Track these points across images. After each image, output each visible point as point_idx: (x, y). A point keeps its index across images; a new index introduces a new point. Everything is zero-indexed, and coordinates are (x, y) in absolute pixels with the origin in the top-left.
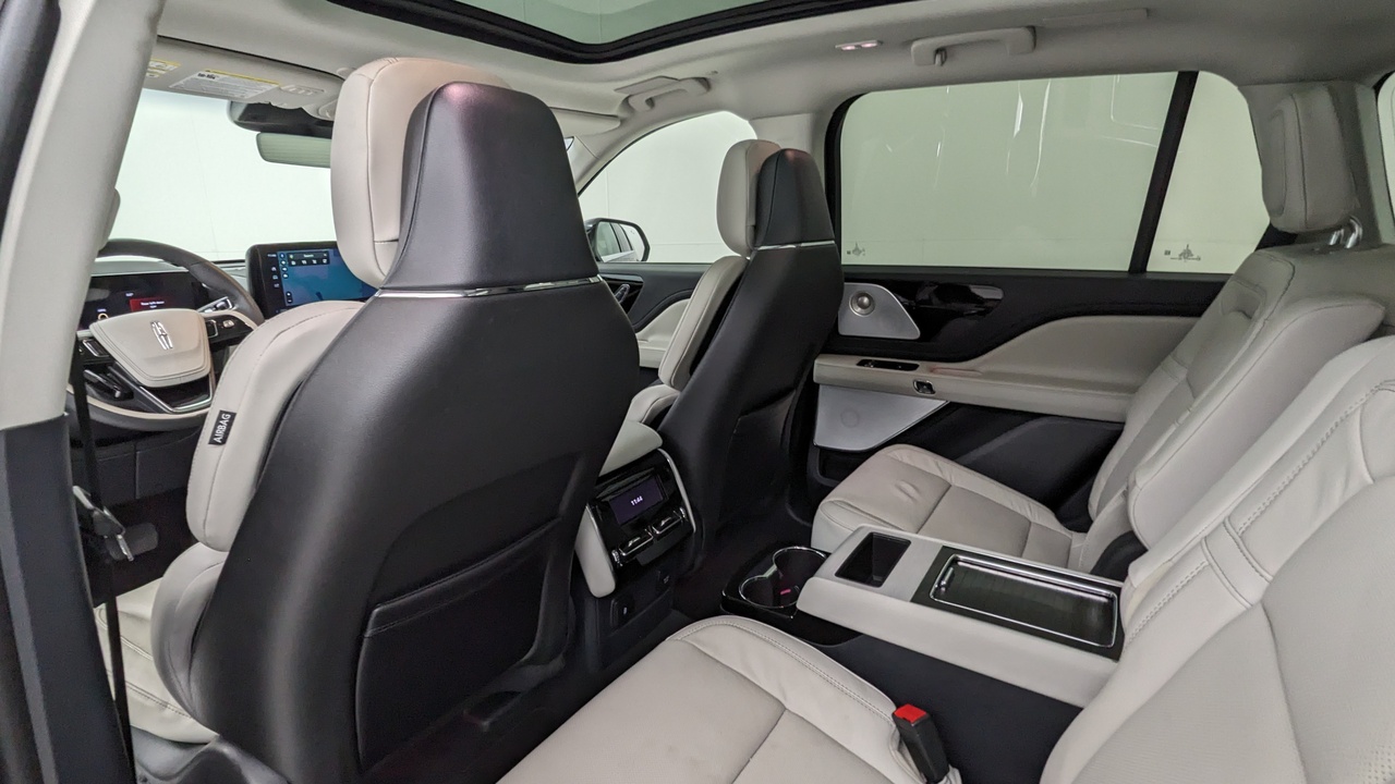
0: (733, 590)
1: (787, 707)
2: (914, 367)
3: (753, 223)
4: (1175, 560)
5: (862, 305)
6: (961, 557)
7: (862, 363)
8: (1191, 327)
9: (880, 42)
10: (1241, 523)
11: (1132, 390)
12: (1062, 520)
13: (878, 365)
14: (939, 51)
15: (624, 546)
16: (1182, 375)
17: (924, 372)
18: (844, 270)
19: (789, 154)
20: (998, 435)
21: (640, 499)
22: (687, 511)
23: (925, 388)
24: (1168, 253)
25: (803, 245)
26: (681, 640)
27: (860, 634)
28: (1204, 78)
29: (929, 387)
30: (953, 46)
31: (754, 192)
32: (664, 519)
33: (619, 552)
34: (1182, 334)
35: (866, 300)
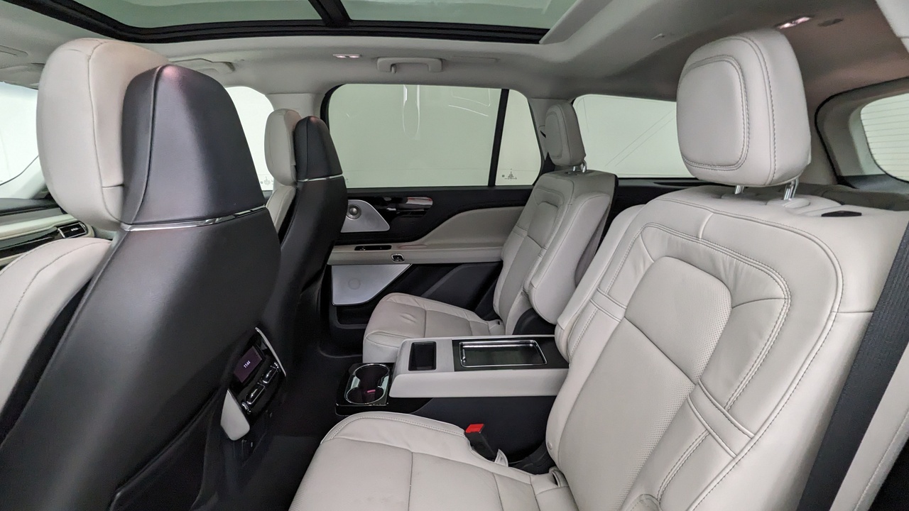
0: (343, 401)
1: (412, 451)
2: (389, 247)
3: (294, 164)
4: (579, 313)
5: (353, 214)
6: (464, 343)
7: (357, 249)
8: (521, 212)
9: (361, 56)
10: (606, 288)
11: (502, 245)
12: (481, 316)
13: (368, 248)
14: (393, 65)
15: (248, 398)
16: (525, 234)
17: (396, 249)
18: (348, 192)
19: (312, 119)
20: (439, 279)
21: (249, 363)
22: (278, 364)
23: (398, 259)
24: (503, 176)
25: (331, 177)
26: (334, 438)
27: (431, 398)
28: (511, 91)
29: (400, 257)
30: (400, 63)
31: (292, 144)
32: (267, 373)
33: (247, 403)
34: (519, 214)
35: (355, 210)
